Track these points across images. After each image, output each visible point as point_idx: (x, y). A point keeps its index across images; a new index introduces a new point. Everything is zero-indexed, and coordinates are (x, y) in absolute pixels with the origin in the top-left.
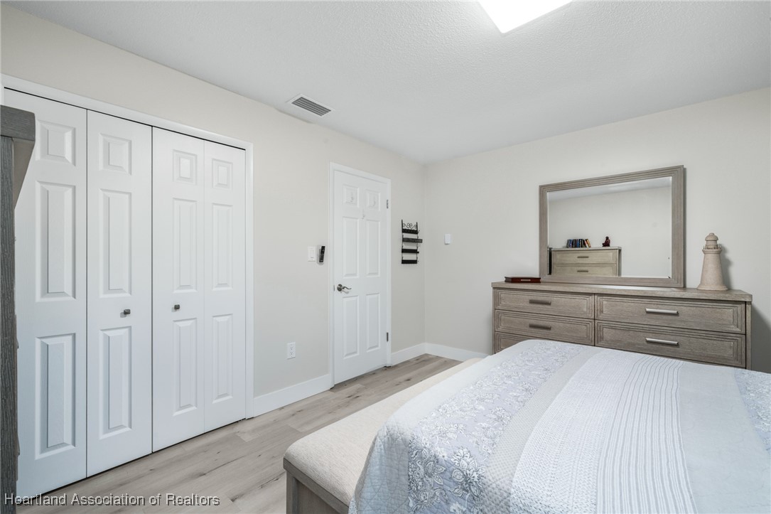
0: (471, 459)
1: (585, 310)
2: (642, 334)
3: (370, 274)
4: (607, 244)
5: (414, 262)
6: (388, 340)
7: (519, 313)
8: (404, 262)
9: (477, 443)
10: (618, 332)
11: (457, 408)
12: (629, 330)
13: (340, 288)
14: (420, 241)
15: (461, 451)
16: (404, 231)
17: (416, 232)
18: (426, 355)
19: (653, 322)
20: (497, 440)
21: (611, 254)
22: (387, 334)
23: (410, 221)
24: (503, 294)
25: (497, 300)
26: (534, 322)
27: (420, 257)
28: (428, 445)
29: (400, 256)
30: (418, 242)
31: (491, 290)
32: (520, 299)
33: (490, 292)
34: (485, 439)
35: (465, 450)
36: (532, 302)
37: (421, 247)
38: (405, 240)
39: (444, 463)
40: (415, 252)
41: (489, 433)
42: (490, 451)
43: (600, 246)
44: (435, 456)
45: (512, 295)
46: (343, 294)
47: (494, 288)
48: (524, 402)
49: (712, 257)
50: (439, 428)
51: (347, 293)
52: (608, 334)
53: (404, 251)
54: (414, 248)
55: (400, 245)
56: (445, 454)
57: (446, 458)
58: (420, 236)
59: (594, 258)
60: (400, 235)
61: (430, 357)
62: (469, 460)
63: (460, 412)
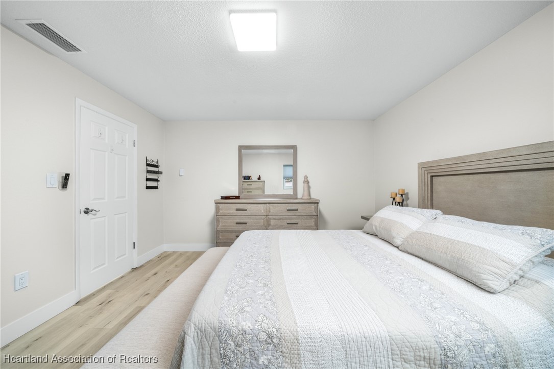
0: (268, 320)
1: (263, 211)
2: (285, 220)
3: (118, 197)
4: (259, 178)
5: (156, 188)
6: (134, 248)
7: (231, 217)
8: (148, 188)
9: (265, 307)
10: (277, 220)
11: (238, 287)
12: (280, 219)
13: (87, 211)
14: (161, 173)
15: (260, 318)
16: (148, 165)
17: (157, 166)
18: (165, 252)
19: (289, 214)
20: (274, 300)
21: (261, 183)
22: (134, 243)
23: (153, 158)
24: (221, 206)
25: (217, 210)
26: (238, 221)
27: (160, 184)
28: (235, 323)
29: (144, 183)
30: (158, 174)
31: (214, 204)
32: (230, 209)
33: (213, 206)
34: (268, 302)
35: (261, 315)
36: (237, 210)
37: (161, 177)
38: (148, 172)
39: (251, 332)
40: (157, 180)
41: (268, 297)
42: (275, 309)
43: (256, 179)
44: (242, 330)
45: (226, 206)
46: (90, 215)
47: (216, 203)
48: (269, 269)
49: (306, 185)
50: (236, 307)
51: (95, 215)
52: (272, 222)
53: (148, 180)
54: (157, 178)
55: (144, 175)
56: (250, 325)
57: (251, 328)
58: (160, 169)
59: (254, 185)
60: (144, 167)
61: (168, 253)
62: (267, 322)
63: (241, 290)
